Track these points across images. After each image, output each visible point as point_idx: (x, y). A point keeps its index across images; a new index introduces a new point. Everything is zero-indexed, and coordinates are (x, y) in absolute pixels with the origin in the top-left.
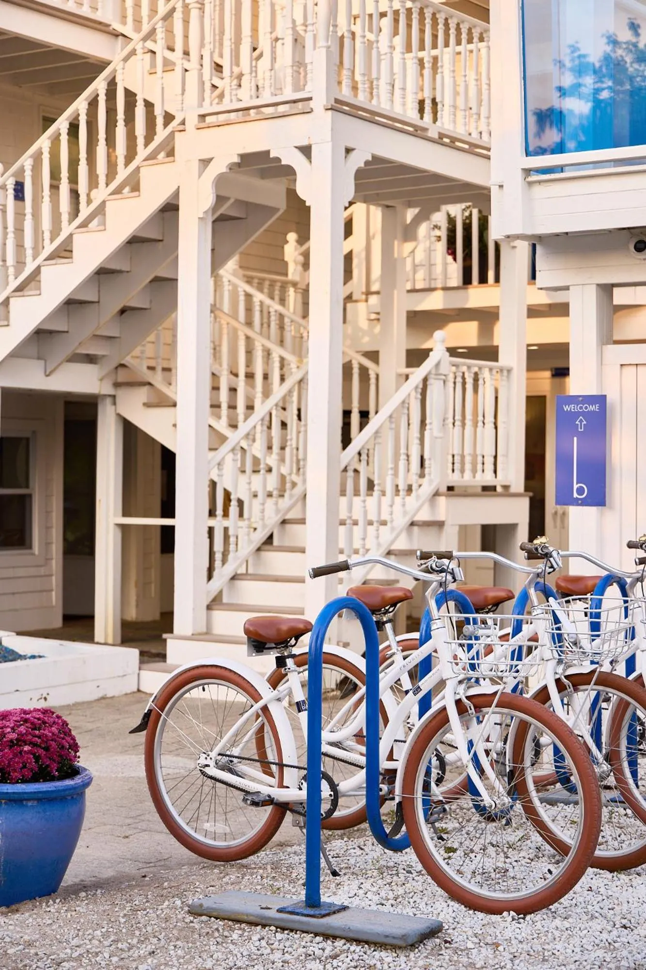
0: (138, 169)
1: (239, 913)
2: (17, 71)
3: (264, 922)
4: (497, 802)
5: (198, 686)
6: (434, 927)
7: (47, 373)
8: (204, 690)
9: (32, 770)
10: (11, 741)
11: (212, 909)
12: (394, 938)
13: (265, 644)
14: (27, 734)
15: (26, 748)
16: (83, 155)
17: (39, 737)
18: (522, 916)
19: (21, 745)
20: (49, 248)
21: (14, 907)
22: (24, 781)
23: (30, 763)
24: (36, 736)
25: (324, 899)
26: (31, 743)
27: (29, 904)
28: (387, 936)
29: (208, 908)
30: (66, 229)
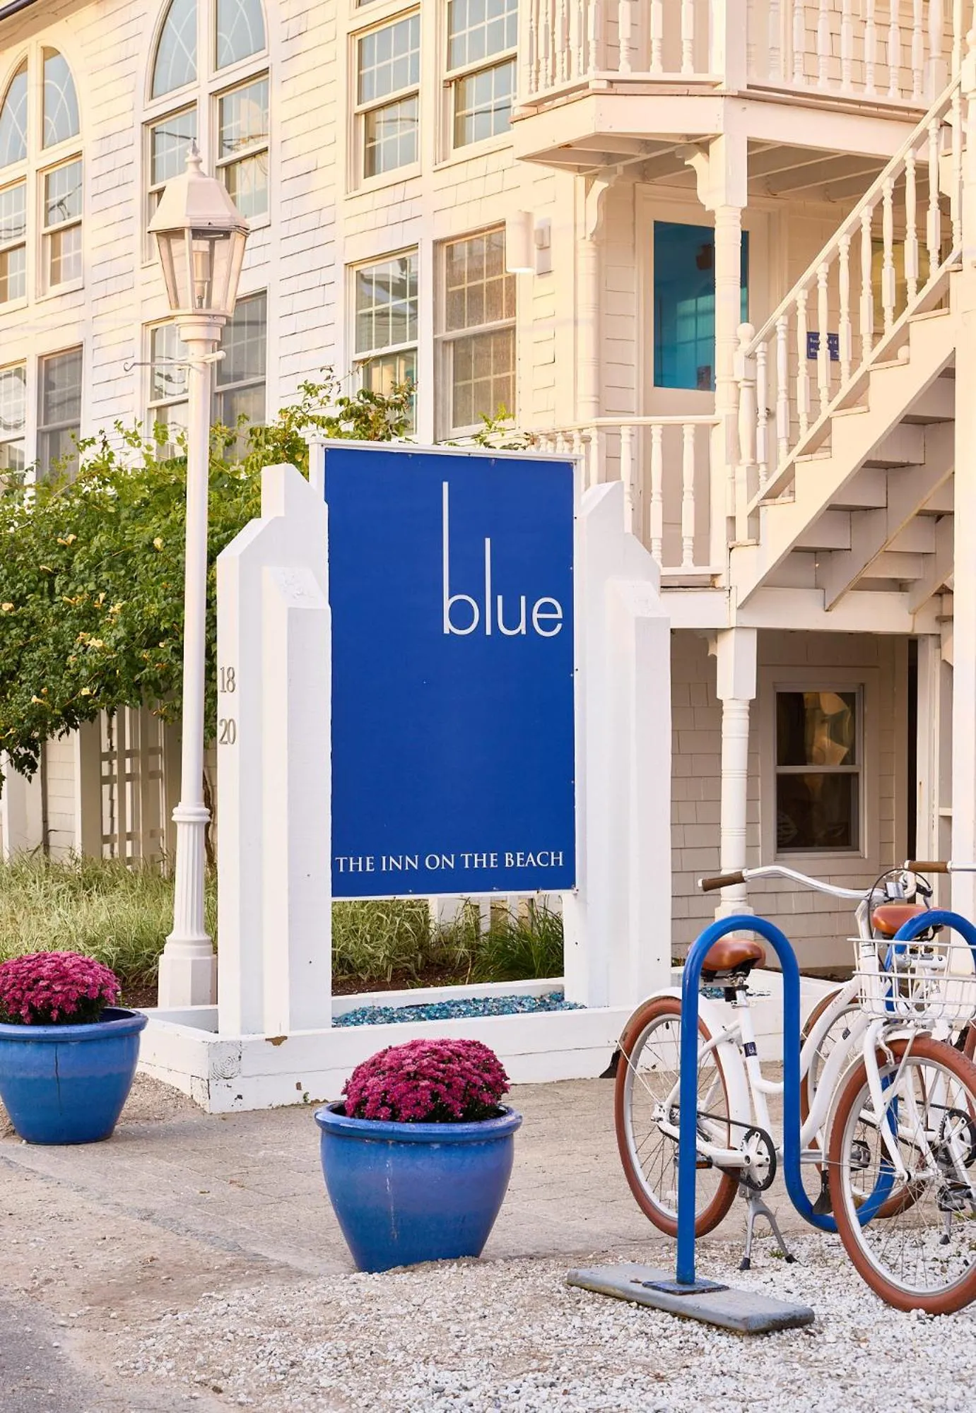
0: (907, 325)
1: (607, 1285)
2: (829, 181)
3: (628, 1296)
4: (912, 1175)
5: (661, 1022)
6: (797, 1315)
7: (827, 606)
8: (667, 1027)
9: (425, 1108)
10: (408, 1073)
11: (587, 1279)
12: (735, 1320)
13: (715, 972)
14: (430, 1066)
15: (424, 1083)
16: (844, 309)
17: (443, 1071)
18: (931, 1315)
19: (418, 1080)
20: (805, 436)
21: (411, 1267)
22: (415, 1121)
23: (426, 1100)
24: (439, 1070)
25: (699, 1276)
26: (432, 1078)
27: (428, 1265)
28: (730, 1318)
29: (582, 1278)
30: (826, 410)
